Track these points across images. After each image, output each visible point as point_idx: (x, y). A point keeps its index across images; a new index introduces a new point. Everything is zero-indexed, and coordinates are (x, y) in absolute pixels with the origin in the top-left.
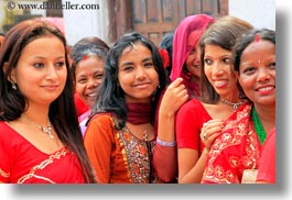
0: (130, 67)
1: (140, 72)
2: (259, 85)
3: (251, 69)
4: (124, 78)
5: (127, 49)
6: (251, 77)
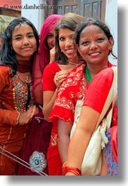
2: (91, 52)
3: (86, 42)
6: (87, 47)
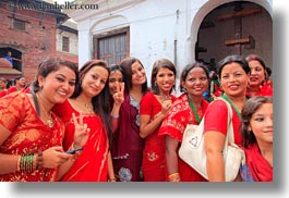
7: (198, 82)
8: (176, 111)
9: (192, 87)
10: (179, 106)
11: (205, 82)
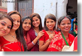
0: (26, 23)
1: (28, 25)
2: (65, 28)
3: (63, 24)
4: (24, 25)
5: (27, 19)
6: (64, 26)
7: (66, 25)
8: (56, 40)
9: (64, 28)
10: (57, 38)
11: (70, 25)
